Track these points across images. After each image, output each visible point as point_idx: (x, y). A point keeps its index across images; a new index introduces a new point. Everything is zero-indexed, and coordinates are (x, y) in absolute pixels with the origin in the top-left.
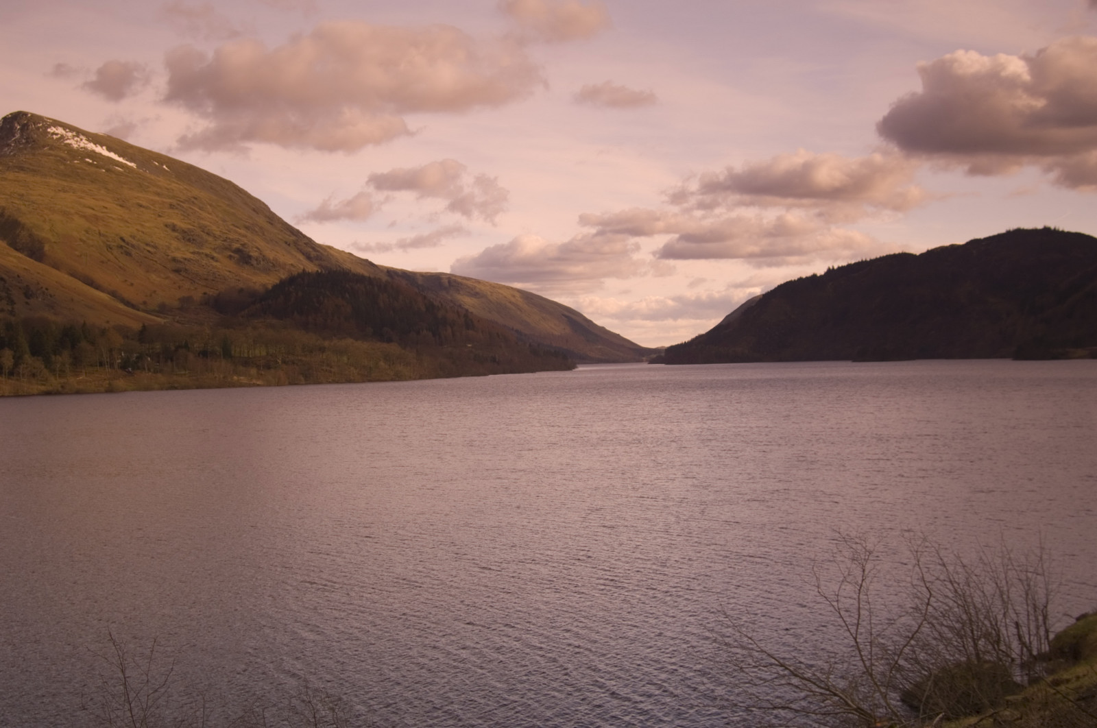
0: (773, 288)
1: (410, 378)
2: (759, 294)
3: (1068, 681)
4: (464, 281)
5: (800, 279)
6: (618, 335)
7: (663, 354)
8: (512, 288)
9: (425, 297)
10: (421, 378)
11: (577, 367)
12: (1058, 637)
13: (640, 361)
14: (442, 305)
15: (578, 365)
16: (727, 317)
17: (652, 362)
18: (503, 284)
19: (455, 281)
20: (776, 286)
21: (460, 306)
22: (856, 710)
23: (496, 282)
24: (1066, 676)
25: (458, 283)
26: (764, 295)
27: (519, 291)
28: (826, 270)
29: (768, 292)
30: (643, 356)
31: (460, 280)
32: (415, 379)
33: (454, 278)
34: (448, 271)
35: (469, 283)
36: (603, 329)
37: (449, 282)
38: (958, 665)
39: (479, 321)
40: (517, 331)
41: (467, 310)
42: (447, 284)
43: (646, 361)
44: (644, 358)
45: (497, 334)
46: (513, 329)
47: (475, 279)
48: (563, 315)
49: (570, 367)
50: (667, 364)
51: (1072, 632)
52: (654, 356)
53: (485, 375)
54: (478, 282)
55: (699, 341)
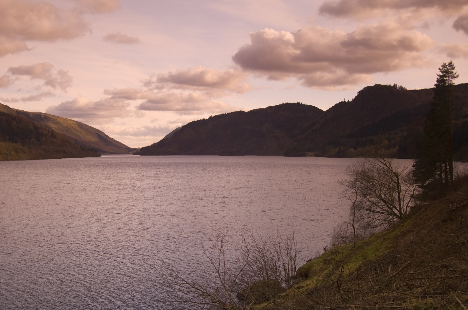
0: (186, 124)
1: (26, 159)
2: (181, 126)
3: (303, 287)
4: (52, 117)
5: (198, 120)
6: (120, 142)
7: (139, 151)
8: (73, 120)
9: (33, 123)
10: (31, 159)
11: (101, 156)
12: (300, 269)
13: (130, 154)
14: (41, 127)
15: (102, 155)
16: (167, 135)
17: (134, 154)
18: (69, 118)
19: (47, 117)
20: (188, 123)
21: (49, 128)
22: (218, 301)
23: (66, 118)
24: (302, 285)
25: (49, 117)
26: (182, 127)
27: (76, 122)
28: (209, 117)
29: (184, 126)
30: (130, 152)
31: (49, 116)
32: (28, 160)
33: (47, 115)
34: (44, 112)
35: (54, 118)
36: (113, 140)
37: (45, 117)
38: (260, 282)
39: (58, 135)
40: (75, 139)
41: (53, 130)
42: (43, 118)
43: (132, 154)
44: (131, 153)
45: (66, 140)
46: (73, 138)
47: (56, 116)
48: (96, 133)
49: (98, 156)
50: (140, 155)
51: (305, 267)
52: (135, 152)
53: (60, 158)
54: (58, 117)
55: (155, 146)
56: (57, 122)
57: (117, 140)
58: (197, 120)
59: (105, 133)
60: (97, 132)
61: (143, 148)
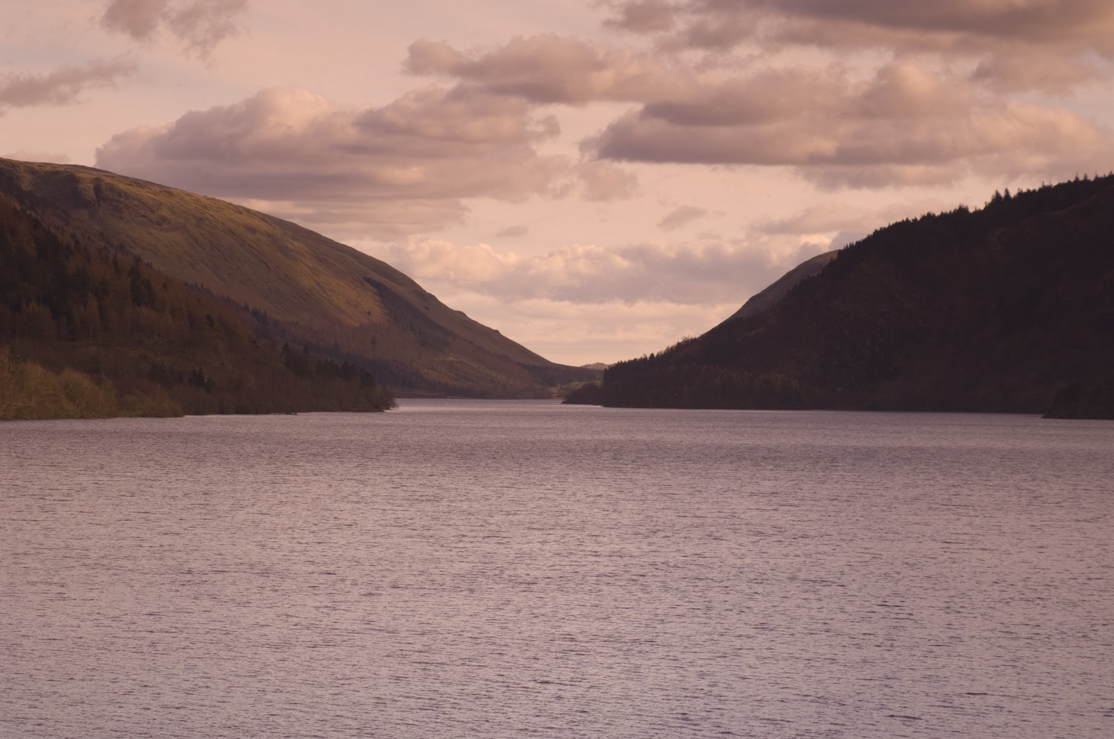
2: (826, 250)
4: (134, 190)
5: (929, 218)
6: (497, 332)
7: (599, 383)
8: (248, 211)
9: (36, 224)
10: (19, 416)
11: (394, 405)
14: (77, 242)
15: (398, 401)
16: (753, 300)
17: (572, 398)
18: (227, 200)
19: (112, 188)
20: (871, 233)
21: (121, 247)
23: (210, 196)
25: (120, 193)
26: (840, 252)
27: (265, 218)
28: (989, 200)
29: (852, 246)
30: (552, 385)
31: (122, 186)
33: (108, 180)
35: (145, 194)
36: (459, 318)
37: (98, 190)
39: (165, 286)
40: (256, 313)
41: (138, 260)
42: (91, 194)
43: (559, 396)
44: (555, 390)
45: (209, 318)
46: (246, 308)
47: (159, 186)
48: (374, 284)
49: (379, 404)
50: (606, 405)
52: (577, 385)
54: (167, 192)
55: (685, 353)
56: (163, 219)
57: (481, 322)
58: (924, 218)
59: (418, 282)
60: (376, 277)
61: (620, 367)
